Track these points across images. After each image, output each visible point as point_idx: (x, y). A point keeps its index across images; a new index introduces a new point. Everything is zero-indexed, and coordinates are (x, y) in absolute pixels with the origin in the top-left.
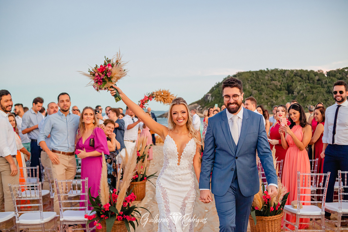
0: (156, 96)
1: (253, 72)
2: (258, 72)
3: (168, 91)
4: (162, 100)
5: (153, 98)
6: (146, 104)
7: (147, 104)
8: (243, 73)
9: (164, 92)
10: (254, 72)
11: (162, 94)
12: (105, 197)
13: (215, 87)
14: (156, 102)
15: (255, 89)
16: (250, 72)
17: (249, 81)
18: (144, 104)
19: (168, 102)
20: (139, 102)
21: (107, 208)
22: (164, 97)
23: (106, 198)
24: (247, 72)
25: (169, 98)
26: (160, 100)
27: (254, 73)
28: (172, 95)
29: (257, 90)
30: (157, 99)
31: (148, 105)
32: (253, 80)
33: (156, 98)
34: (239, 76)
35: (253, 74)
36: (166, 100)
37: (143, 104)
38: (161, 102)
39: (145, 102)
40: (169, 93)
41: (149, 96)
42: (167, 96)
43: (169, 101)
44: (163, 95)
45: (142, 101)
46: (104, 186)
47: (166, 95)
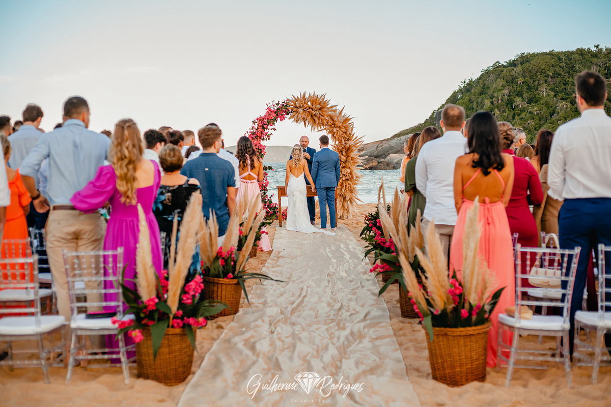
0: (295, 109)
1: (559, 53)
2: (572, 53)
3: (323, 96)
4: (309, 118)
5: (287, 114)
6: (269, 127)
7: (273, 127)
8: (534, 55)
9: (314, 100)
10: (562, 53)
11: (309, 103)
12: (148, 286)
13: (460, 91)
14: (295, 123)
15: (563, 99)
16: (551, 54)
17: (547, 76)
18: (267, 128)
19: (323, 124)
20: (254, 122)
21: (152, 305)
22: (314, 112)
23: (151, 288)
24: (545, 54)
25: (325, 114)
26: (304, 120)
27: (563, 58)
28: (332, 107)
29: (569, 100)
30: (296, 116)
31: (275, 129)
32: (560, 75)
33: (294, 113)
34: (522, 64)
35: (560, 59)
36: (319, 118)
37: (264, 128)
38: (305, 124)
39: (269, 123)
40: (326, 103)
41: (278, 109)
42: (320, 109)
43: (325, 122)
44: (310, 108)
45: (261, 119)
46: (144, 266)
47: (319, 106)
